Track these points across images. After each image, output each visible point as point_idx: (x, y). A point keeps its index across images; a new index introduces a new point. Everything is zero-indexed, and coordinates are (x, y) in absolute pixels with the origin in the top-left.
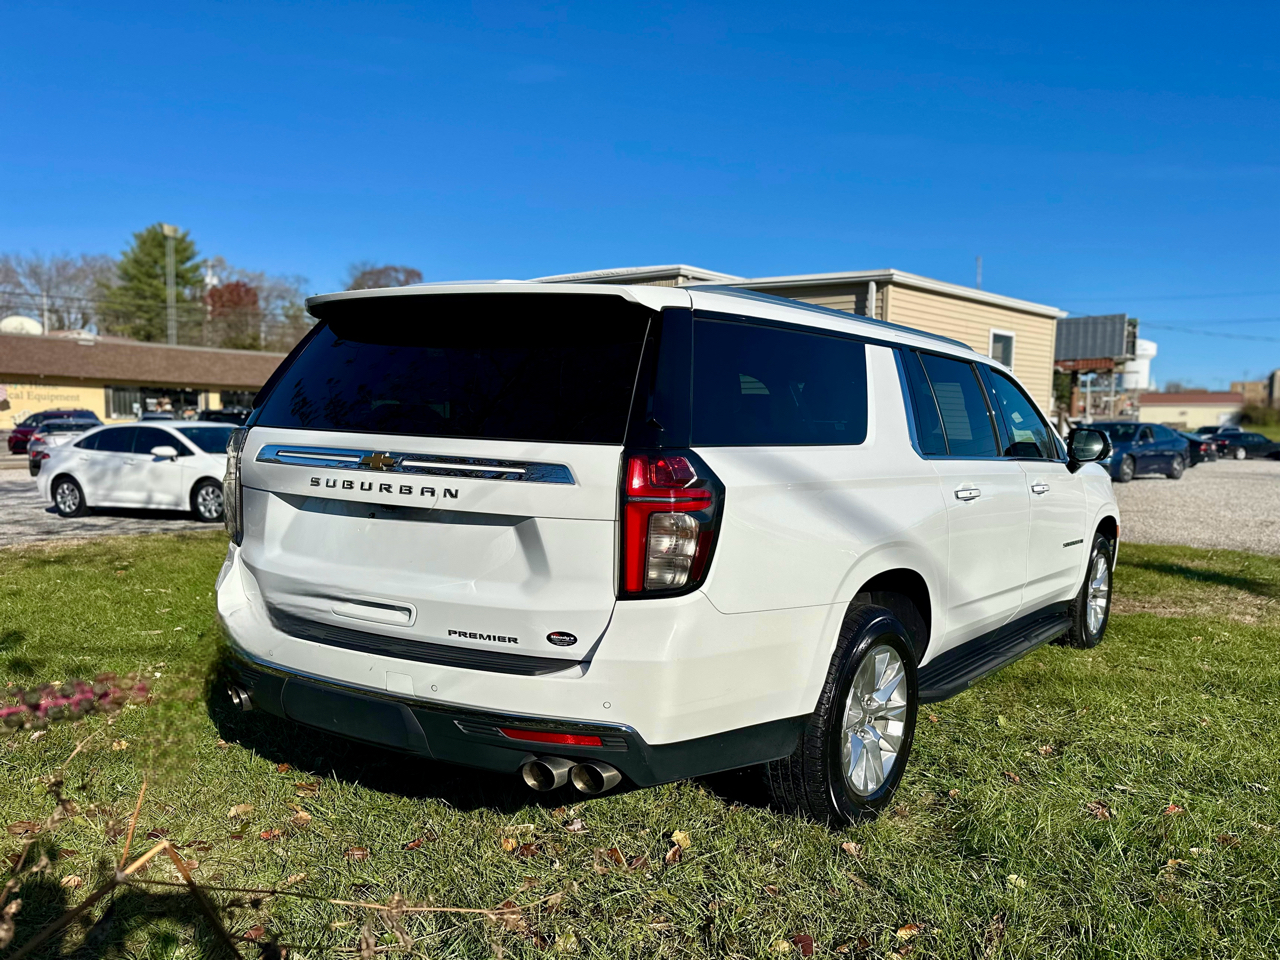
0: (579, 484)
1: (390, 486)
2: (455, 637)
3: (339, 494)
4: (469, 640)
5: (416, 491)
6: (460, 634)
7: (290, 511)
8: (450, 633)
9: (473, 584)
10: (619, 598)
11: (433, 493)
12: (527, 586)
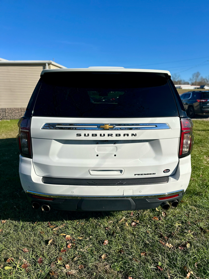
0: (171, 129)
1: (112, 134)
2: (137, 176)
3: (91, 138)
4: (141, 176)
5: (122, 135)
6: (138, 175)
7: (60, 145)
8: (135, 175)
9: (138, 160)
10: (179, 158)
11: (128, 135)
12: (155, 158)
